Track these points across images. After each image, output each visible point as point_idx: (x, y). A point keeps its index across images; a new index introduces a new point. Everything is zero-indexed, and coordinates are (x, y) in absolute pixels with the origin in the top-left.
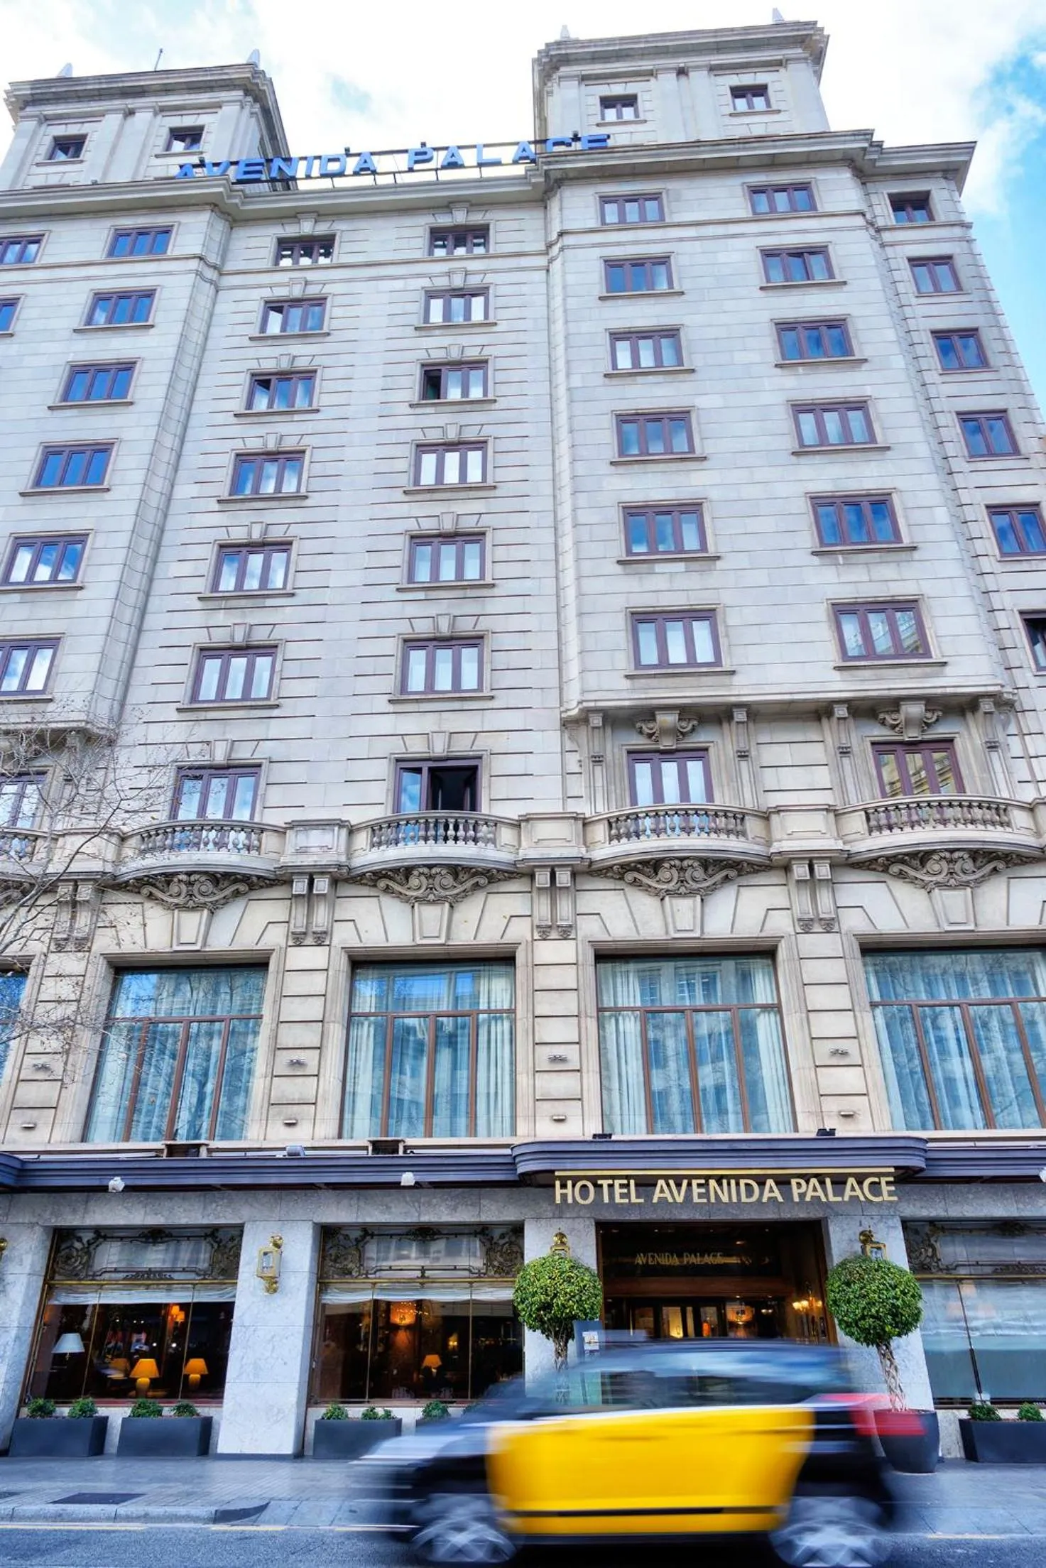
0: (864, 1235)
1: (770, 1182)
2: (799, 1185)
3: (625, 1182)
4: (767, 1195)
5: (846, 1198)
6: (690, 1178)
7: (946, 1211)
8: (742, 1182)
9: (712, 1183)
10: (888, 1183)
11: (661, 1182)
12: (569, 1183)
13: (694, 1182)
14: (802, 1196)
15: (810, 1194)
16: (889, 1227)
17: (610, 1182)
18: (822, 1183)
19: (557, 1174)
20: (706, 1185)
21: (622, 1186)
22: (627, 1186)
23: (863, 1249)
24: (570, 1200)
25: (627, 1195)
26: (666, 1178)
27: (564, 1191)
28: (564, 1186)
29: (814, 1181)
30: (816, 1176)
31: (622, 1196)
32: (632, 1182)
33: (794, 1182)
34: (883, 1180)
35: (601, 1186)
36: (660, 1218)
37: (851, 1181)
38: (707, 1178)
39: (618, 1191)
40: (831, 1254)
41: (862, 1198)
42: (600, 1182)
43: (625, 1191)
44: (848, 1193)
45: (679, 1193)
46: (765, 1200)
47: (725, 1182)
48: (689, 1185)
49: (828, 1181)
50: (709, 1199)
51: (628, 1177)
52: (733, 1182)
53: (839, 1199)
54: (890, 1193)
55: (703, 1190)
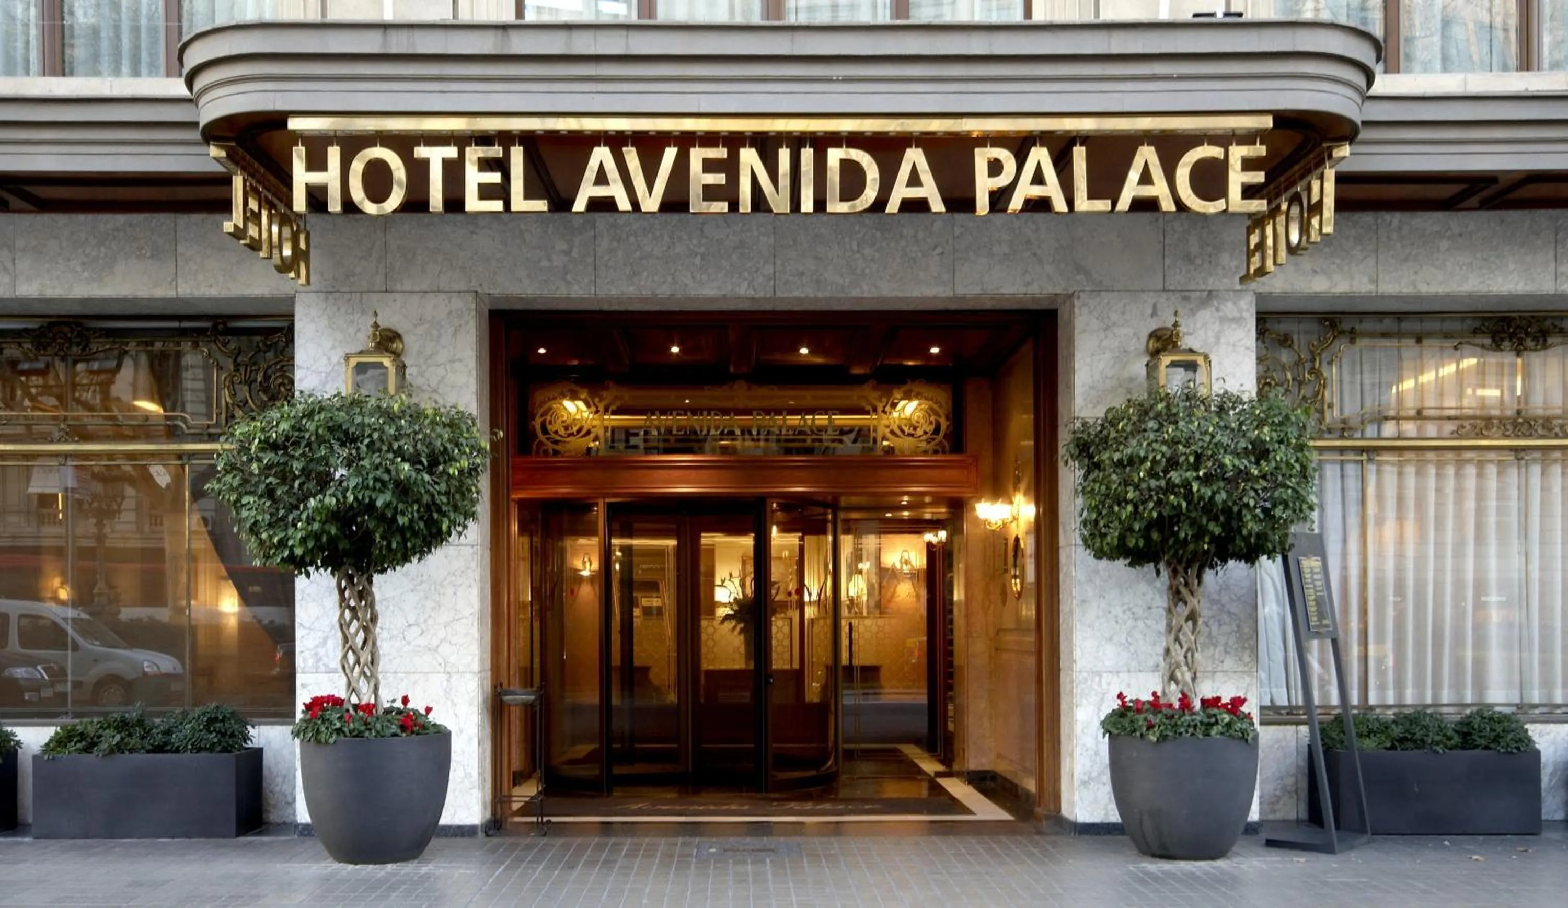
0: (1158, 339)
1: (914, 156)
2: (995, 168)
3: (496, 151)
4: (901, 192)
5: (1124, 203)
6: (686, 141)
7: (1376, 282)
8: (835, 156)
9: (749, 157)
10: (1249, 165)
11: (601, 155)
12: (334, 154)
13: (697, 156)
14: (1000, 198)
15: (1025, 191)
16: (1223, 320)
17: (451, 152)
18: (1062, 163)
19: (294, 124)
20: (730, 167)
21: (486, 165)
22: (501, 165)
23: (1151, 369)
24: (335, 206)
25: (501, 192)
26: (616, 141)
27: (316, 178)
28: (316, 163)
29: (1039, 155)
30: (1044, 138)
31: (486, 192)
32: (517, 155)
33: (982, 157)
34: (1238, 153)
35: (425, 163)
36: (646, 293)
37: (1147, 154)
38: (734, 141)
39: (474, 177)
40: (1070, 387)
41: (1168, 205)
42: (421, 152)
43: (495, 178)
44: (1131, 190)
45: (650, 185)
46: (893, 206)
47: (784, 155)
48: (682, 164)
49: (1079, 154)
50: (734, 206)
51: (506, 139)
52: (807, 154)
53: (1103, 205)
54: (1249, 192)
55: (719, 179)
